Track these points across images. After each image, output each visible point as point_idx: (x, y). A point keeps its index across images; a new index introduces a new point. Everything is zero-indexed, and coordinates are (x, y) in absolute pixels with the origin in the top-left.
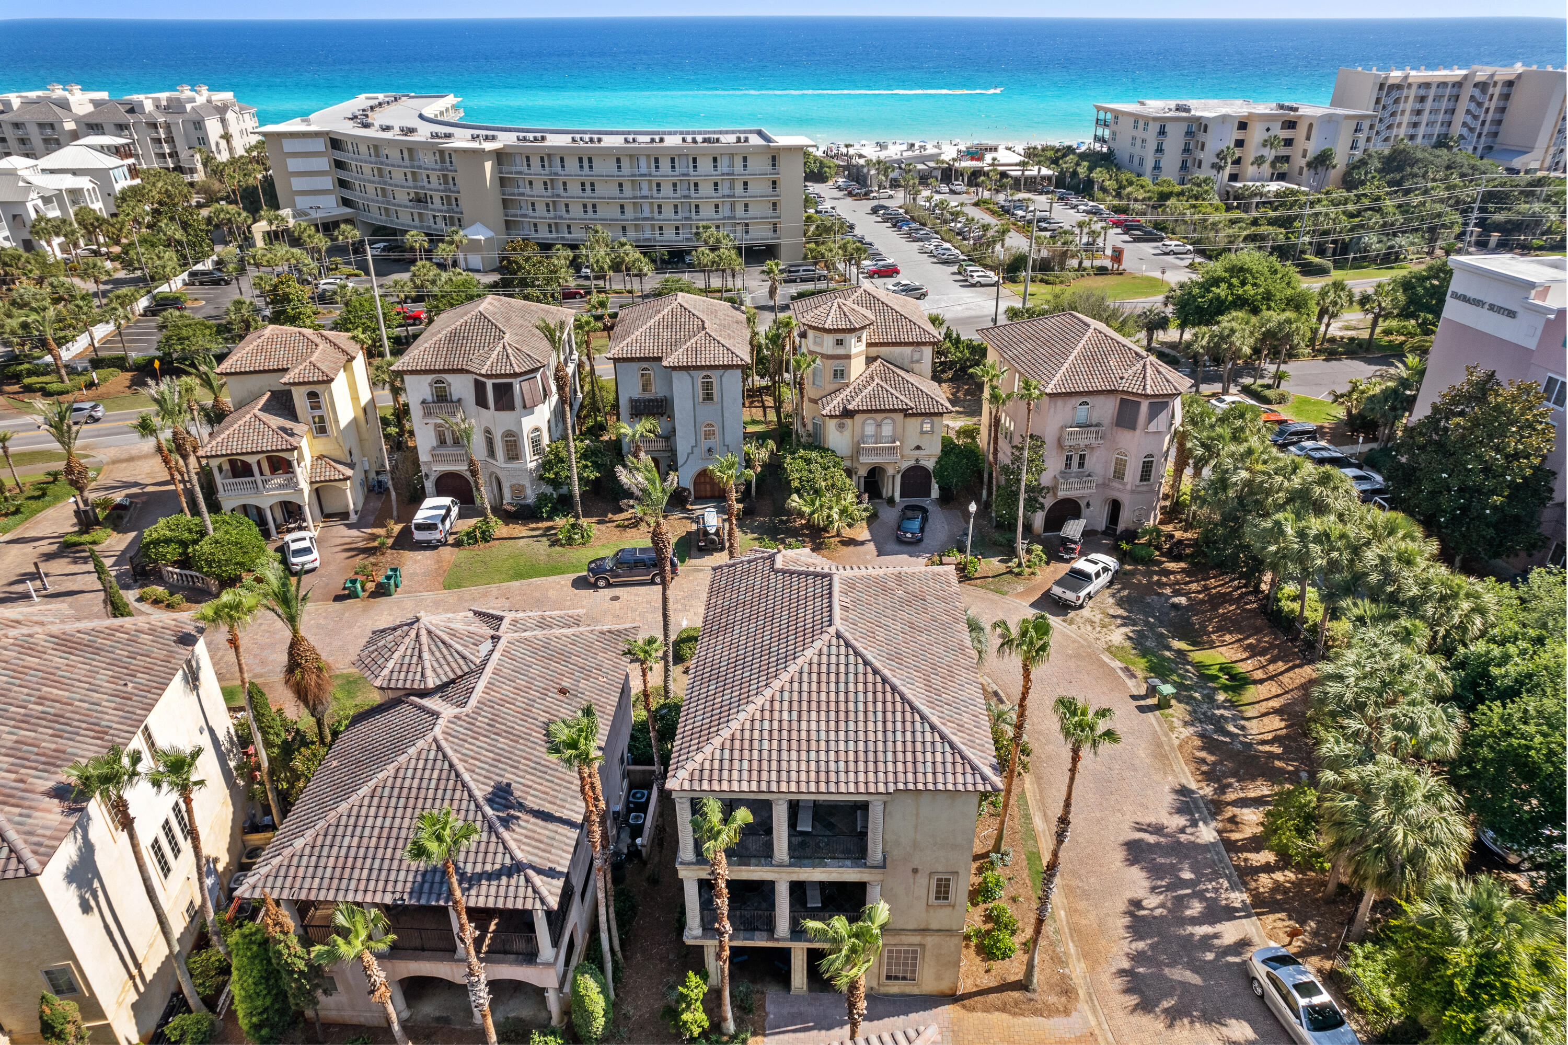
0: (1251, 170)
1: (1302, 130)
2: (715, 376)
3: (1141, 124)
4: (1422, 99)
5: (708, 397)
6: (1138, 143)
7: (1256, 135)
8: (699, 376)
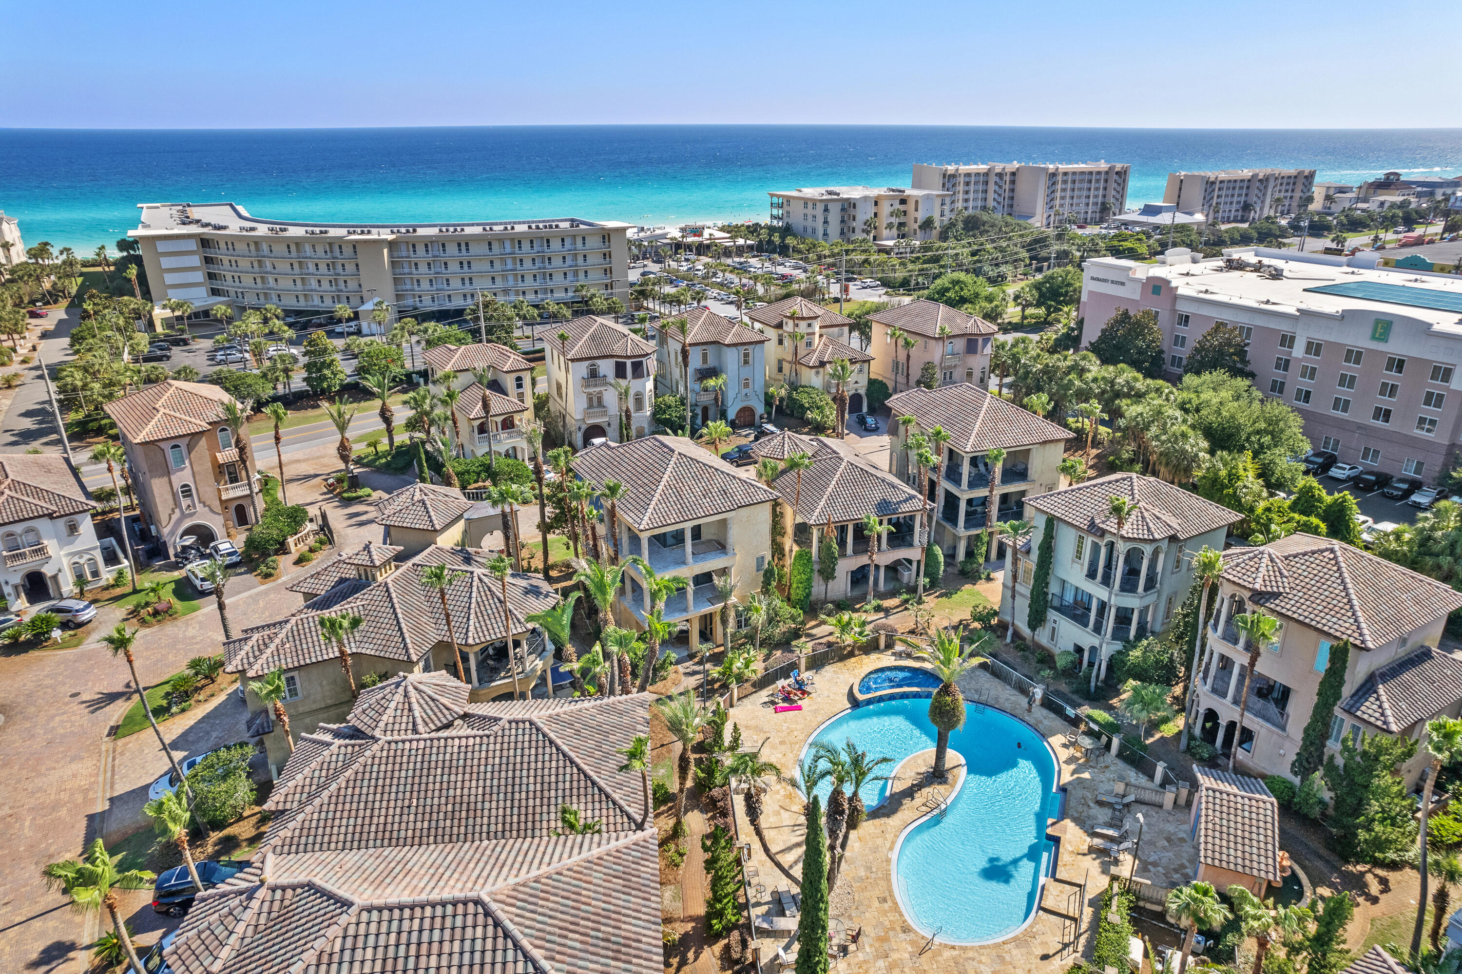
0: (885, 233)
1: (911, 205)
2: (751, 347)
3: (810, 205)
4: (967, 184)
5: (746, 362)
6: (810, 218)
7: (885, 209)
8: (742, 349)
